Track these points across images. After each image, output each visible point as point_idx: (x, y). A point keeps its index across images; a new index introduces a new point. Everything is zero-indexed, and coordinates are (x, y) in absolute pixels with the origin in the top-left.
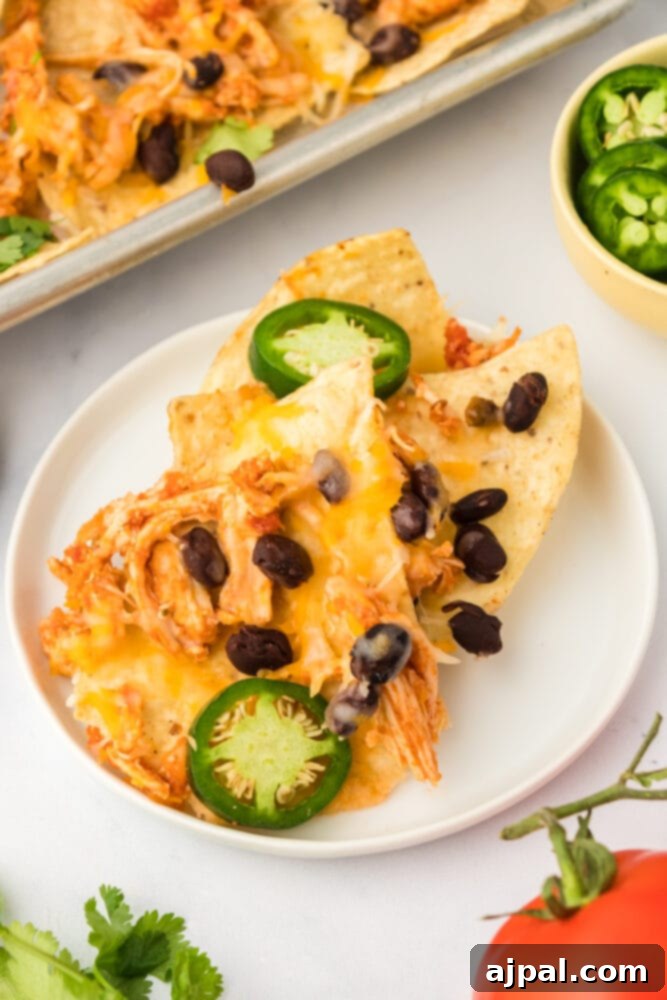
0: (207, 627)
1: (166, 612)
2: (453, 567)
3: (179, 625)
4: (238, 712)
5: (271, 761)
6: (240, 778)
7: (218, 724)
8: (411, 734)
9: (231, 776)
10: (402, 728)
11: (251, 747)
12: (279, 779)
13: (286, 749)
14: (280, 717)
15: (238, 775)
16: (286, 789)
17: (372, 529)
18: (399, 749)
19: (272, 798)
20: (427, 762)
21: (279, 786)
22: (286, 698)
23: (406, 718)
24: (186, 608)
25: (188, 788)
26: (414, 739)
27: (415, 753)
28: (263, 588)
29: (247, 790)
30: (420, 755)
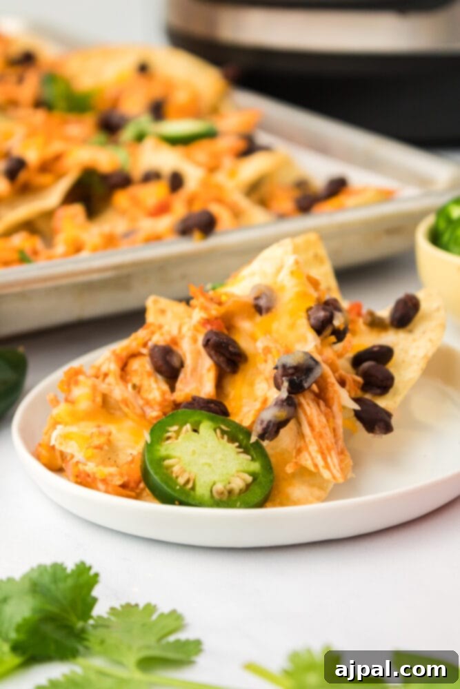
0: (165, 400)
1: (134, 387)
2: (354, 381)
3: (142, 398)
4: (184, 429)
5: (210, 465)
6: (183, 471)
7: (168, 431)
8: (321, 442)
9: (176, 469)
10: (315, 438)
11: (194, 452)
12: (216, 478)
13: (221, 460)
14: (218, 439)
15: (182, 468)
16: (219, 487)
17: (292, 326)
18: (312, 459)
19: (209, 489)
20: (334, 466)
21: (214, 484)
22: (224, 427)
23: (318, 429)
24: (150, 386)
25: (142, 485)
26: (324, 447)
27: (325, 459)
28: (209, 370)
29: (188, 481)
30: (329, 460)
